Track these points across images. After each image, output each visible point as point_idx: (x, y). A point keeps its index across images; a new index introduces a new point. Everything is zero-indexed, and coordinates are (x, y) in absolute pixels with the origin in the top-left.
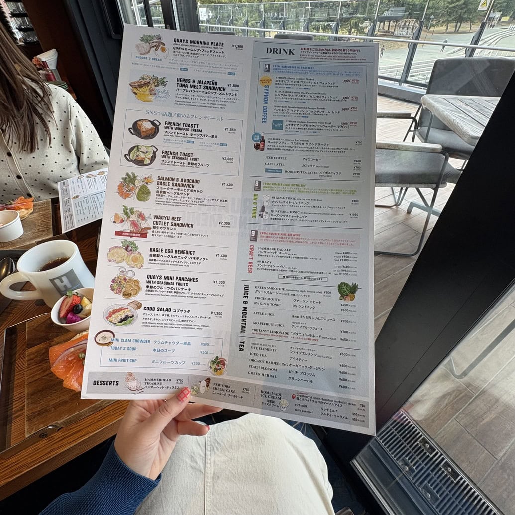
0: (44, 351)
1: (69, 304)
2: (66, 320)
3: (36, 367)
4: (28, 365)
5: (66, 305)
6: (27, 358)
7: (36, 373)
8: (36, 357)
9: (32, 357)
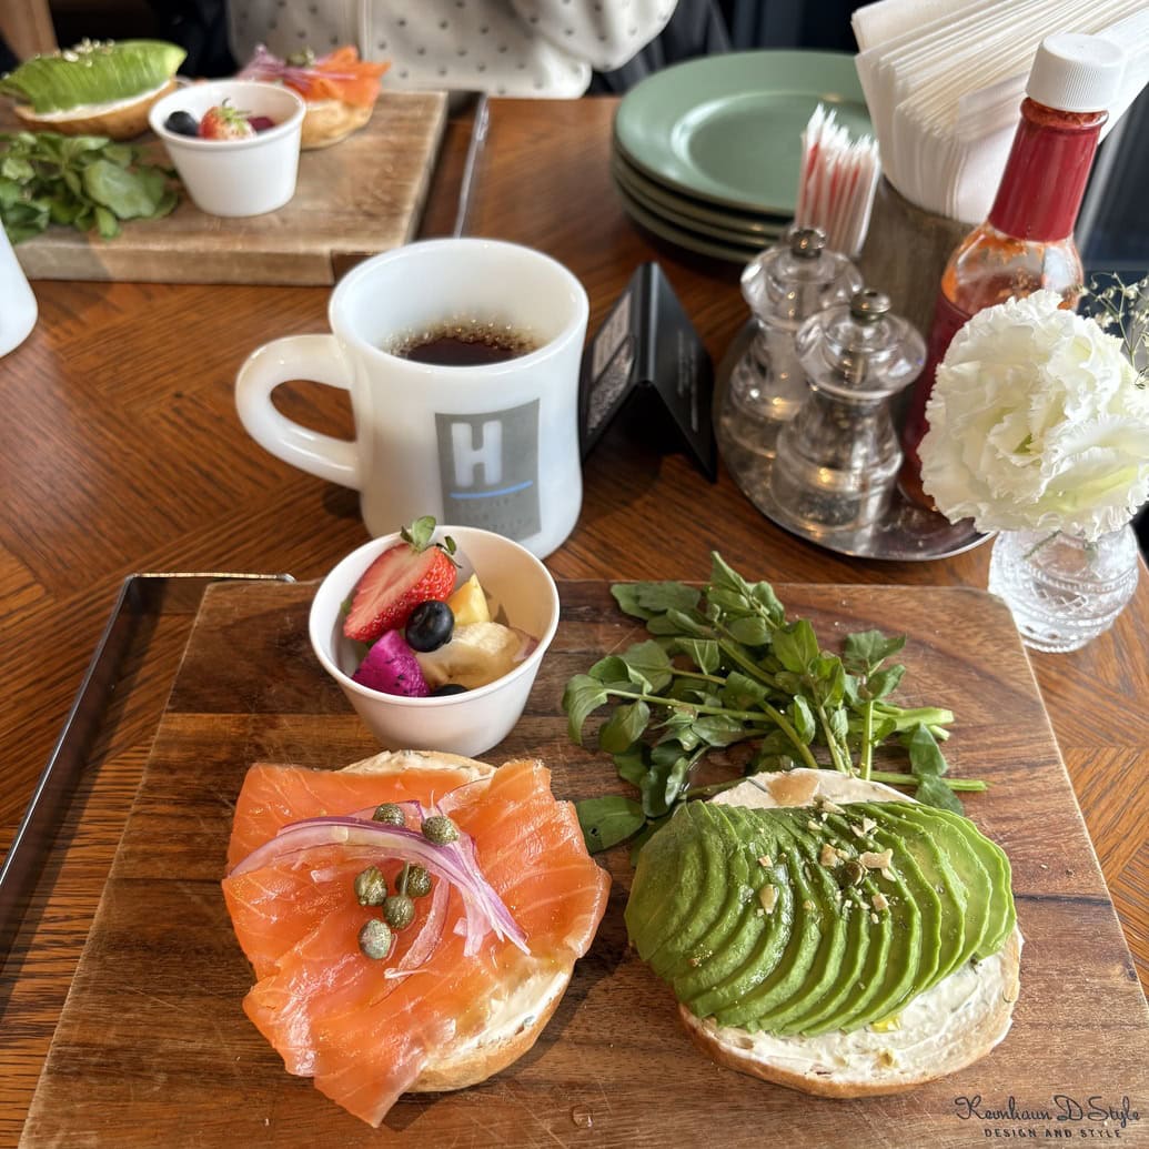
0: (223, 755)
1: (401, 586)
2: (360, 656)
3: (172, 816)
4: (150, 788)
5: (389, 585)
6: (152, 753)
7: (162, 847)
8: (188, 767)
9: (174, 755)
